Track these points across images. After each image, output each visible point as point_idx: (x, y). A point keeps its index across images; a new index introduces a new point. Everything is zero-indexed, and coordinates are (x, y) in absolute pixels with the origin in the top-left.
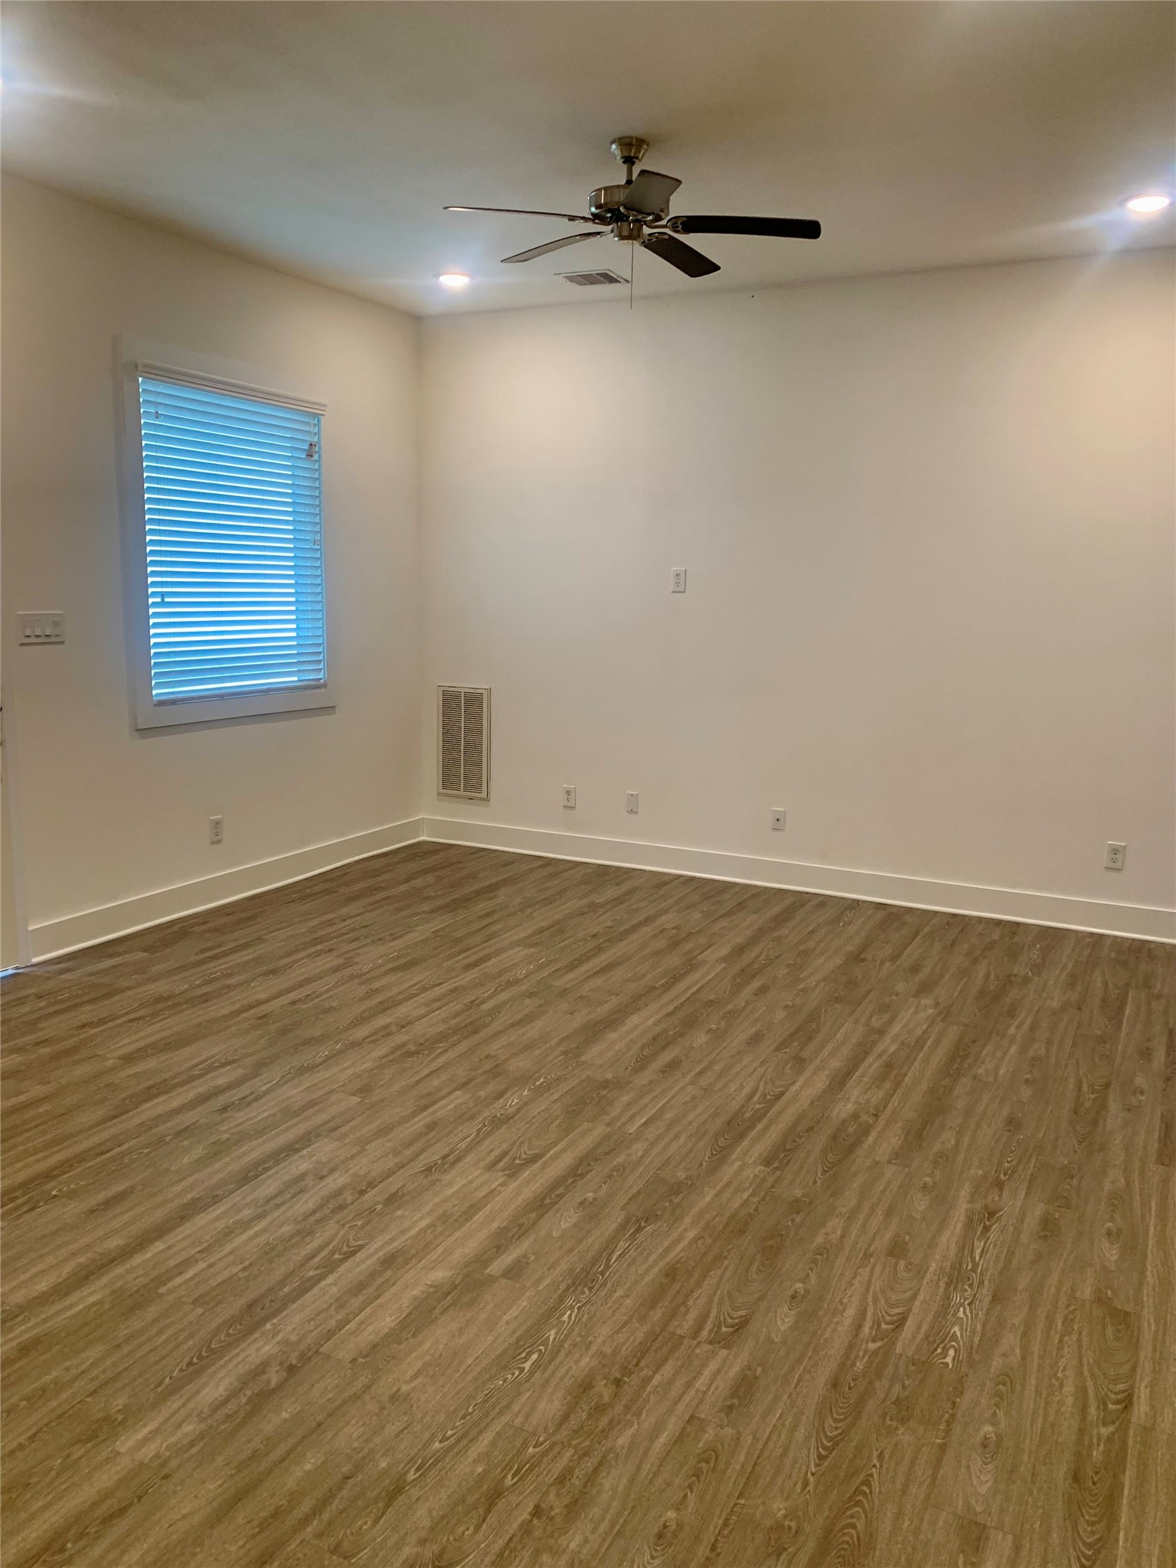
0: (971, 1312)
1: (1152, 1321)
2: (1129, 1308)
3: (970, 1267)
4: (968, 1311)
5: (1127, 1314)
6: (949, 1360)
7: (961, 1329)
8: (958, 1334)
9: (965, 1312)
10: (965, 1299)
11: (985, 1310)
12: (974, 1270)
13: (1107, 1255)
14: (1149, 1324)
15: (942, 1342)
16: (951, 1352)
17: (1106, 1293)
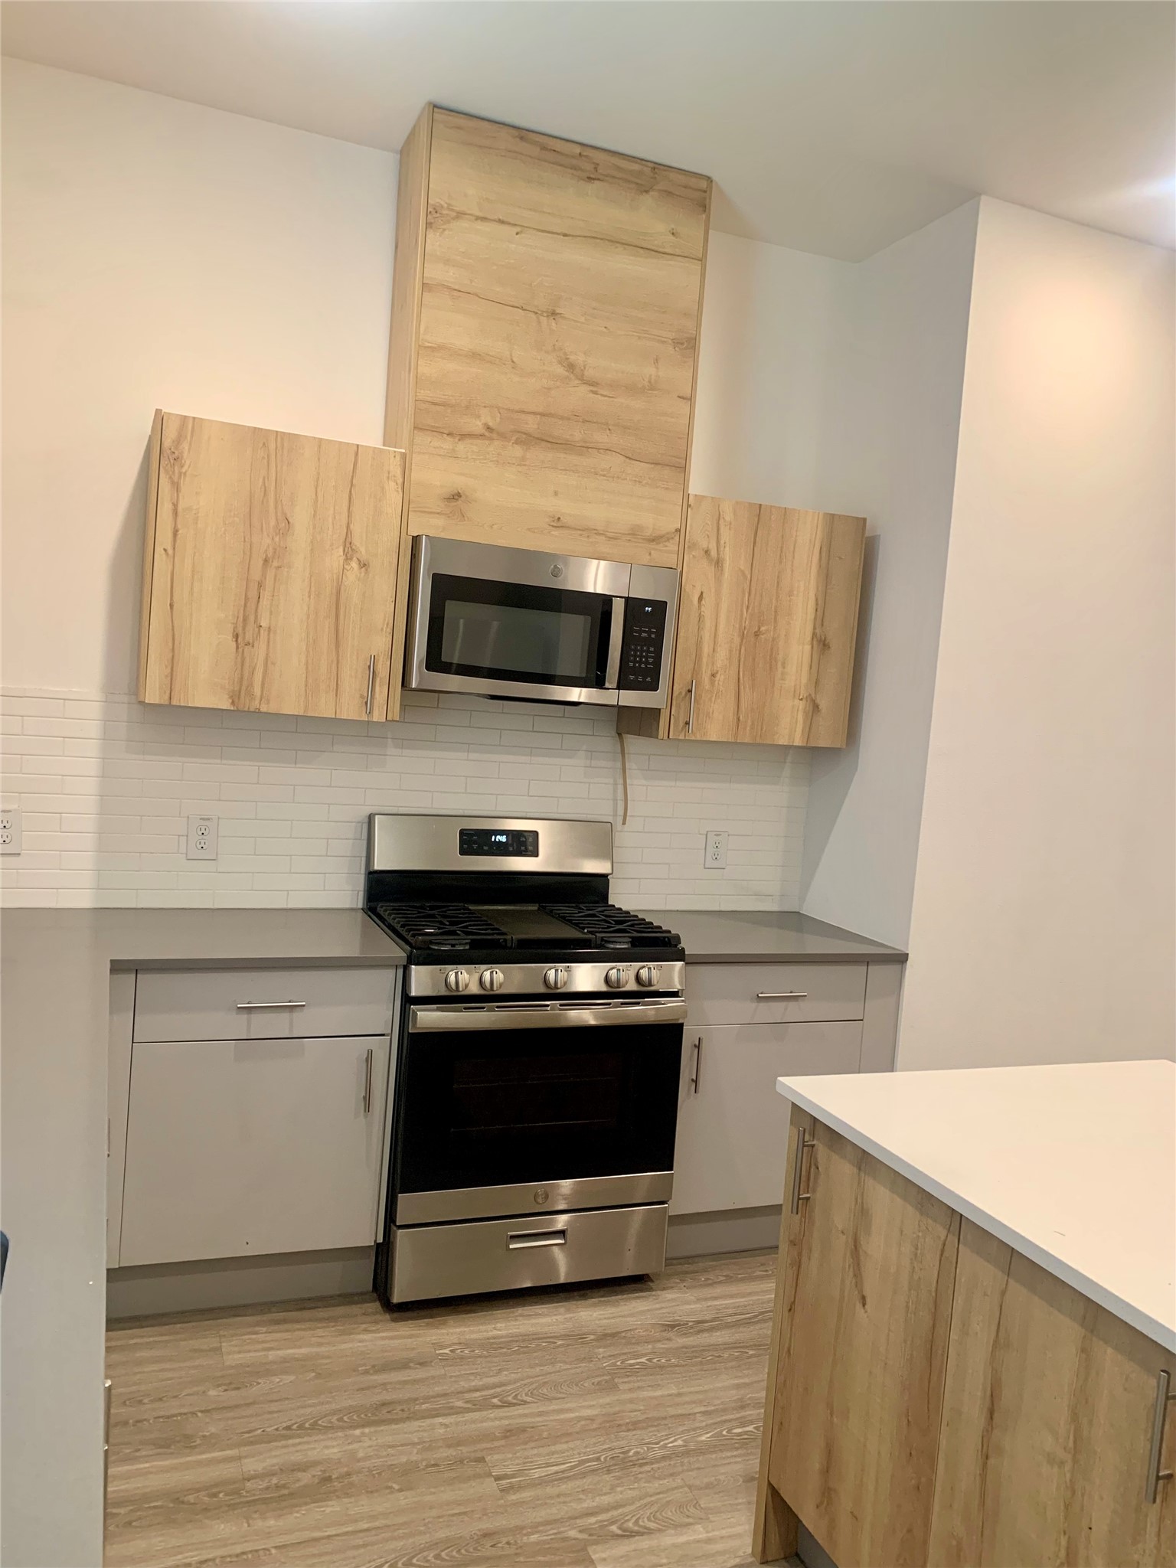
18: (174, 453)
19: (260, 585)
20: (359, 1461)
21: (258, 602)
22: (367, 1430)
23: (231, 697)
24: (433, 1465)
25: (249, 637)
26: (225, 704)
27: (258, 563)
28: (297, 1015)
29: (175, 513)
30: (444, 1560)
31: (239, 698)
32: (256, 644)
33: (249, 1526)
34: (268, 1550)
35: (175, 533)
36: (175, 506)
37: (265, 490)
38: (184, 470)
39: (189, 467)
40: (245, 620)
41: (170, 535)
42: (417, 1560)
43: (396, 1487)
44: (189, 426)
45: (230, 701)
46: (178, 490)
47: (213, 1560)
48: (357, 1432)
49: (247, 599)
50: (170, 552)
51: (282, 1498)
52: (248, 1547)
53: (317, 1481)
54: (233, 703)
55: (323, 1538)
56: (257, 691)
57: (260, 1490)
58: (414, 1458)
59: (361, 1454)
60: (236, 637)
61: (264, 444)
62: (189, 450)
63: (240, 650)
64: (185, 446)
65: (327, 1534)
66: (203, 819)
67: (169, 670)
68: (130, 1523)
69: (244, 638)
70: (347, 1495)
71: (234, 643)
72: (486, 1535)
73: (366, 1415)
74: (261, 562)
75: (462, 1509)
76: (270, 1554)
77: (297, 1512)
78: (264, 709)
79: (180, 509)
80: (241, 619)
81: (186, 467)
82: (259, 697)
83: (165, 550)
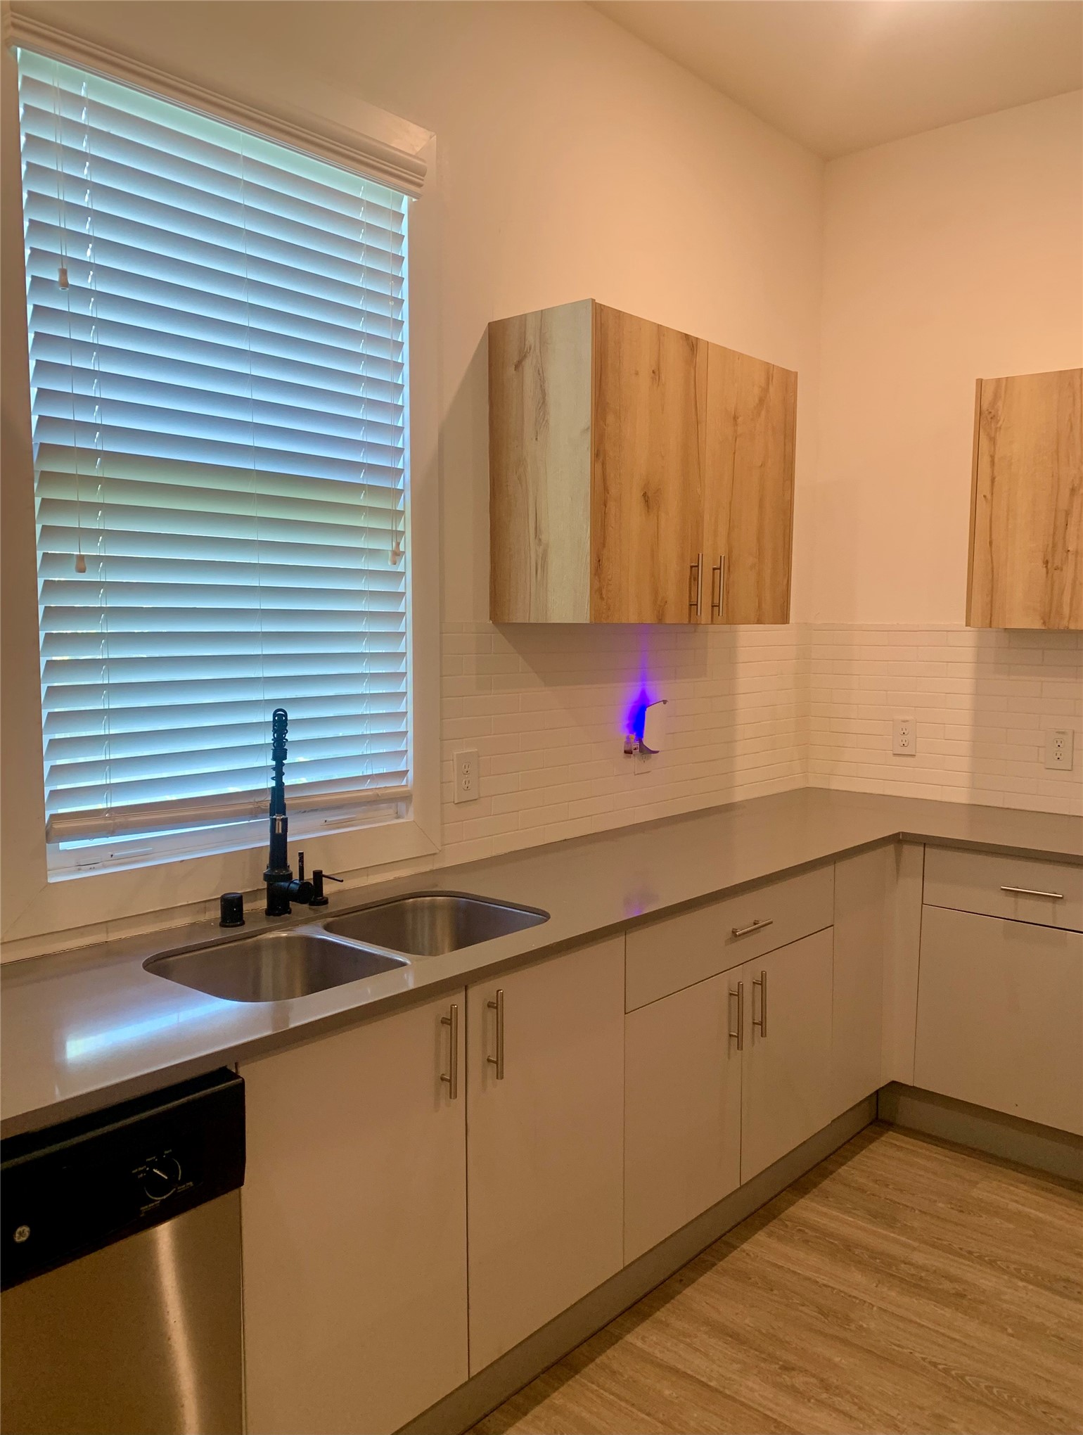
18: (990, 412)
19: (1068, 513)
20: (1000, 1300)
21: (1066, 529)
22: (1031, 1287)
23: (1042, 618)
24: (1058, 1337)
25: (1057, 562)
26: (1037, 625)
27: (1065, 493)
28: (1058, 907)
29: (993, 463)
30: (992, 1393)
31: (1050, 618)
32: (1064, 568)
33: (876, 1287)
34: (873, 1306)
35: (993, 480)
36: (992, 457)
37: (1071, 427)
38: (999, 425)
39: (1004, 421)
40: (1054, 546)
41: (988, 483)
42: (970, 1379)
43: (1010, 1331)
44: (1003, 387)
45: (1042, 621)
46: (994, 444)
47: (834, 1289)
48: (1021, 1284)
49: (1055, 528)
50: (989, 496)
51: (916, 1286)
52: (862, 1296)
53: (954, 1291)
54: (1044, 623)
55: (916, 1323)
56: (1066, 610)
57: (908, 1273)
58: (1048, 1324)
59: (1006, 1297)
60: (1047, 562)
61: (1069, 384)
62: (1003, 406)
63: (1050, 575)
64: (1000, 404)
65: (923, 1323)
66: (1059, 733)
67: (989, 598)
68: (808, 1241)
69: (1053, 563)
70: (965, 1313)
71: (1045, 569)
72: (1048, 1403)
73: (1043, 1279)
74: (1067, 492)
75: (1048, 1377)
76: (872, 1309)
77: (916, 1299)
78: (1072, 627)
79: (996, 460)
80: (1051, 546)
81: (1000, 423)
82: (1067, 615)
83: (985, 496)
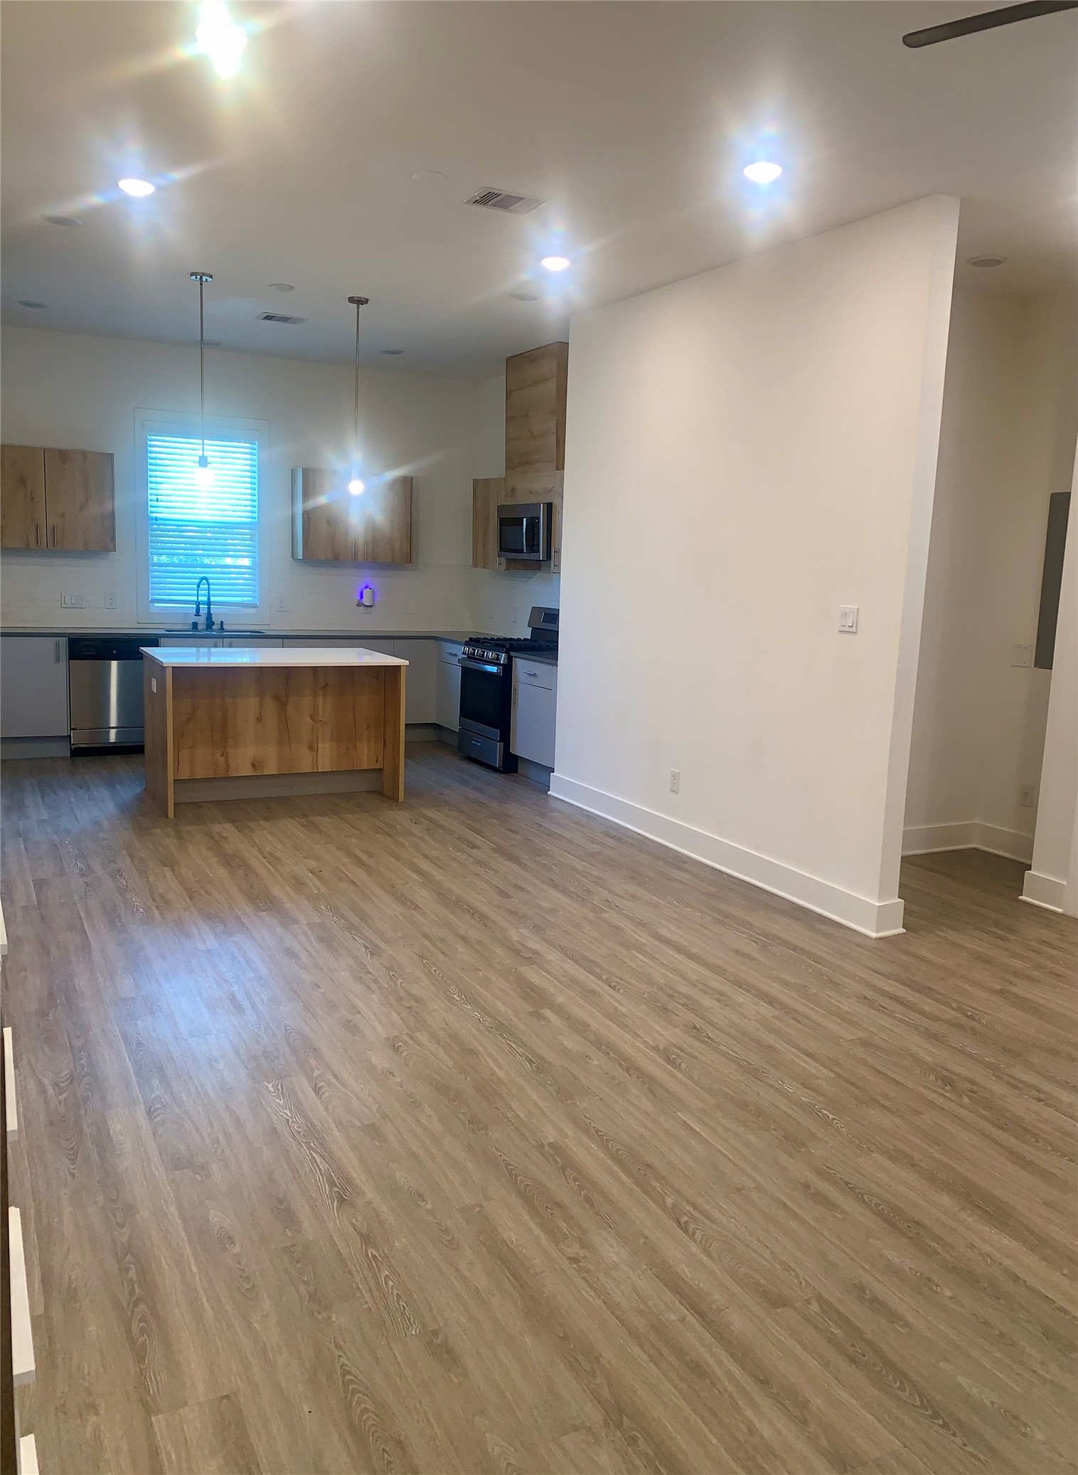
0: (282, 1116)
1: (156, 1173)
2: (178, 1173)
3: (312, 1144)
4: (285, 1116)
5: (177, 1168)
6: (270, 1086)
7: (279, 1104)
8: (278, 1101)
9: (286, 1114)
10: (293, 1121)
11: (274, 1121)
12: (308, 1144)
13: (219, 1213)
14: (157, 1169)
15: (282, 1091)
16: (272, 1090)
17: (201, 1177)
